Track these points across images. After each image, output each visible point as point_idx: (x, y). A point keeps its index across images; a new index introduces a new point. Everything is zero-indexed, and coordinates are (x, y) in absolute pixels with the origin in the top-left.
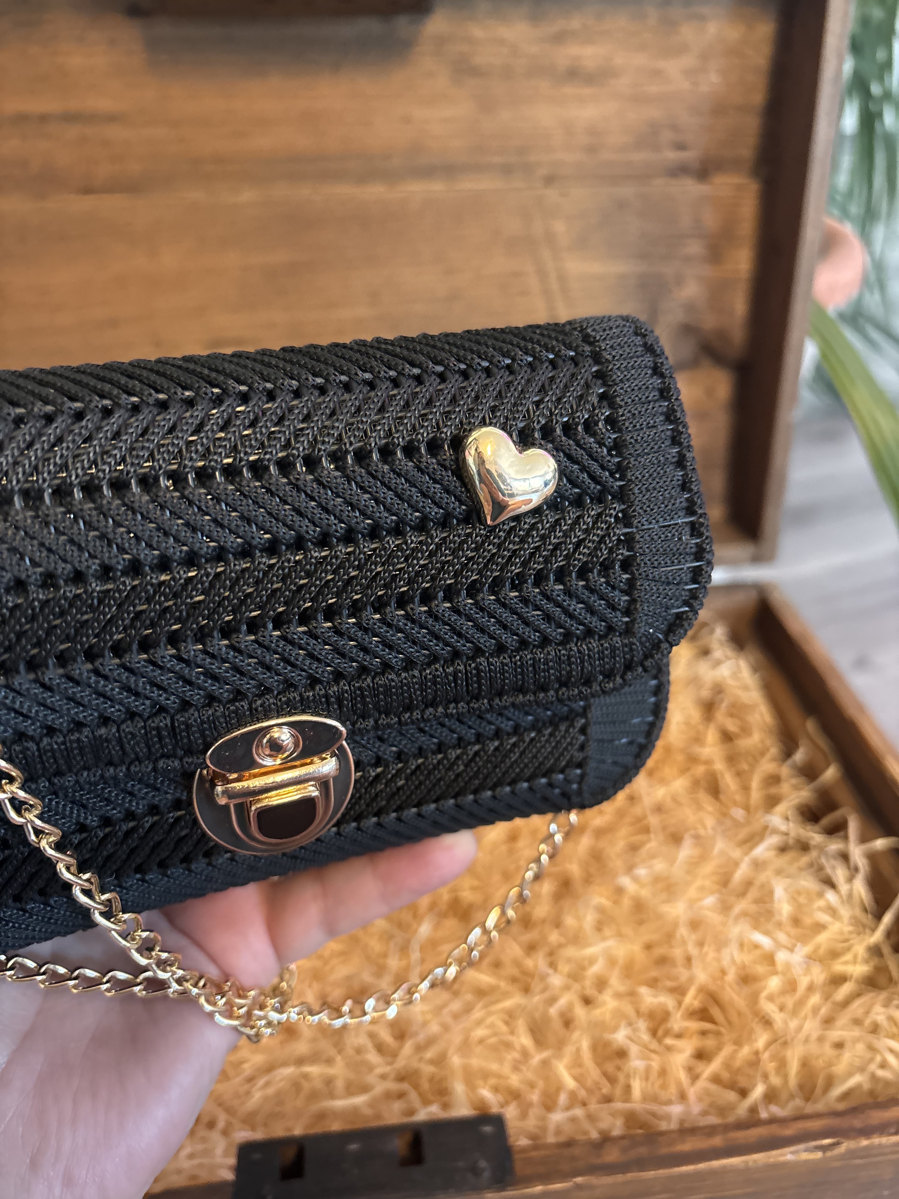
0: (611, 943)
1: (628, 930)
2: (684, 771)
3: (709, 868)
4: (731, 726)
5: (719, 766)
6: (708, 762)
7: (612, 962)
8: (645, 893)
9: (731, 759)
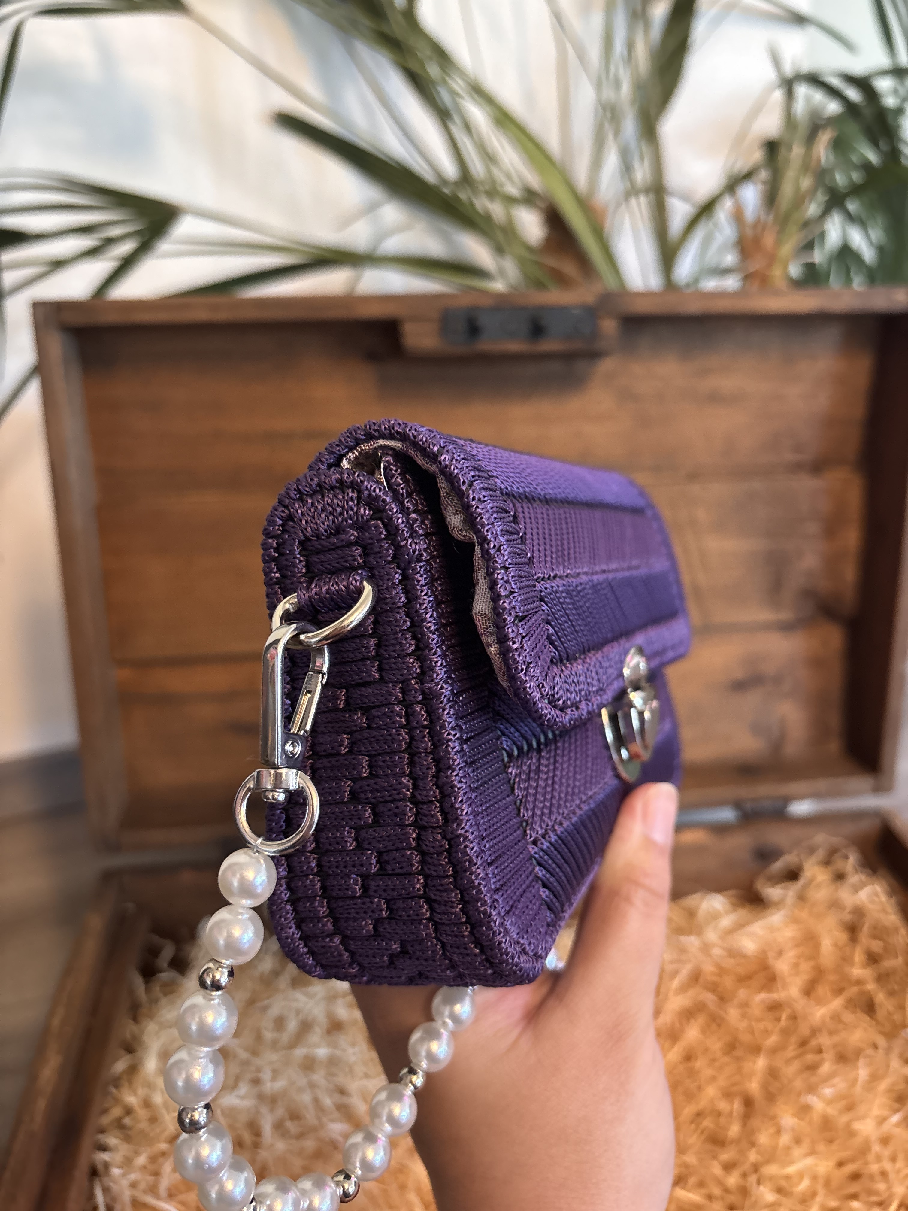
0: (809, 1161)
1: (821, 1147)
2: (839, 991)
3: (883, 1086)
4: (876, 946)
5: (871, 986)
6: (859, 982)
7: (814, 1178)
8: (831, 1111)
9: (882, 978)
